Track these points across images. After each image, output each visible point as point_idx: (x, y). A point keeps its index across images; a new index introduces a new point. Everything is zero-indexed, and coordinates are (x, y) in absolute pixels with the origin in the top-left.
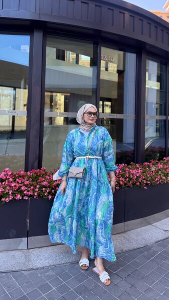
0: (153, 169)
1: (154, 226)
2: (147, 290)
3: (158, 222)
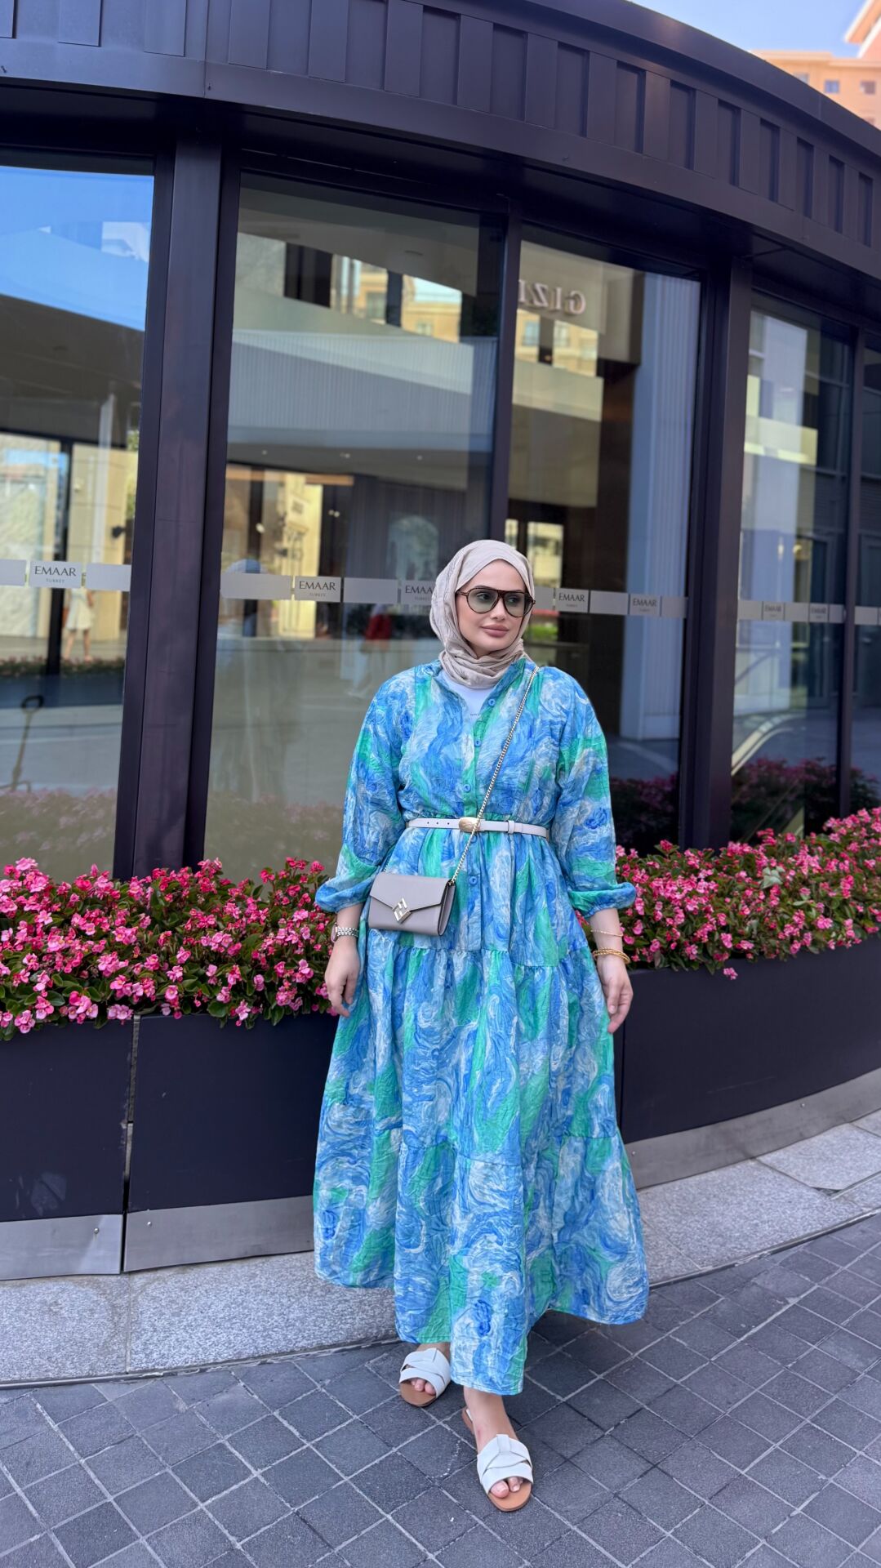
0: (772, 876)
1: (767, 1169)
2: (725, 1488)
3: (788, 1148)
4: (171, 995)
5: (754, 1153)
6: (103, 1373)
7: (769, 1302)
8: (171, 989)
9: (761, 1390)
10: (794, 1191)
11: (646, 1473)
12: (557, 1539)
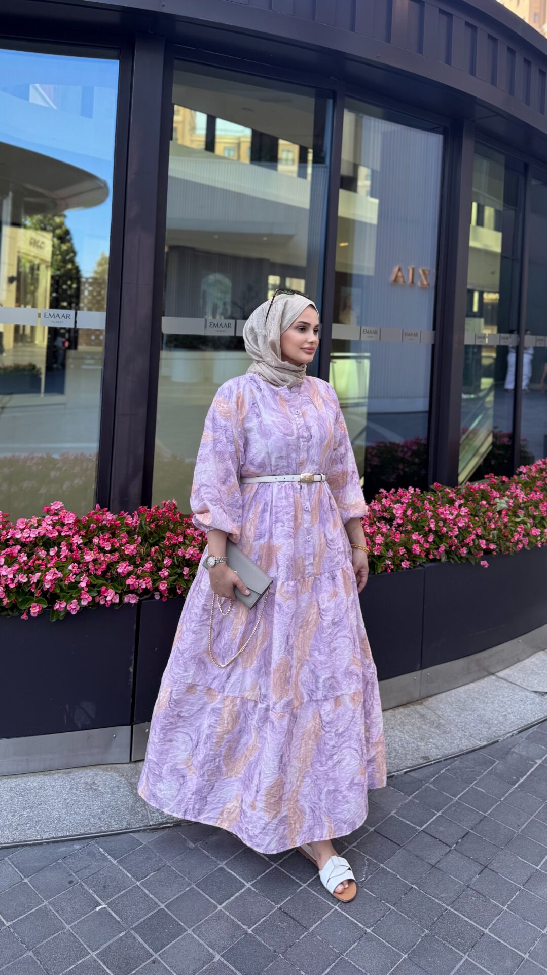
1: (503, 681)
2: (530, 878)
3: (512, 667)
4: (163, 587)
5: (493, 671)
6: (136, 826)
7: (525, 763)
8: (163, 583)
9: (535, 817)
10: (522, 694)
11: (482, 871)
12: (441, 915)
